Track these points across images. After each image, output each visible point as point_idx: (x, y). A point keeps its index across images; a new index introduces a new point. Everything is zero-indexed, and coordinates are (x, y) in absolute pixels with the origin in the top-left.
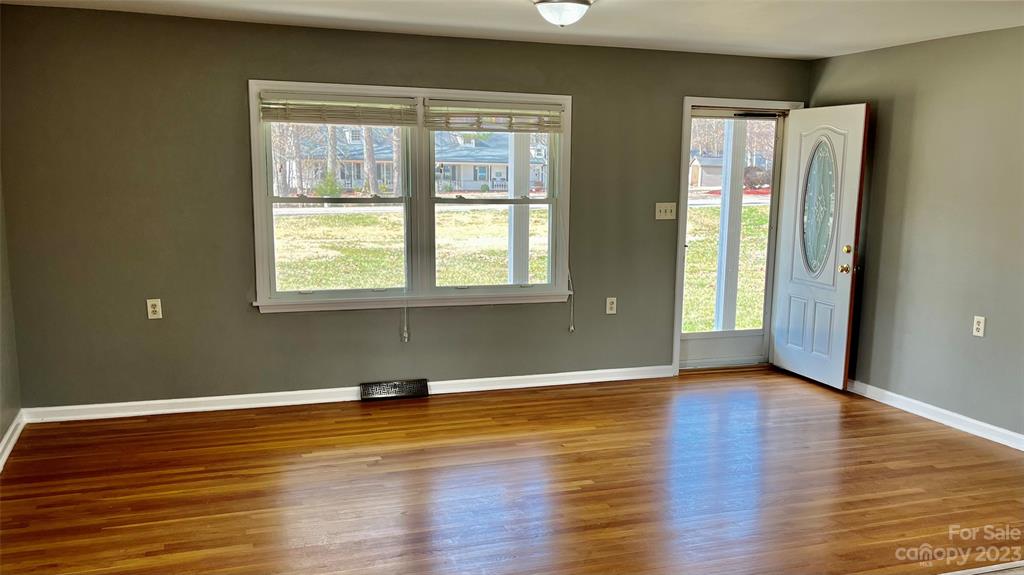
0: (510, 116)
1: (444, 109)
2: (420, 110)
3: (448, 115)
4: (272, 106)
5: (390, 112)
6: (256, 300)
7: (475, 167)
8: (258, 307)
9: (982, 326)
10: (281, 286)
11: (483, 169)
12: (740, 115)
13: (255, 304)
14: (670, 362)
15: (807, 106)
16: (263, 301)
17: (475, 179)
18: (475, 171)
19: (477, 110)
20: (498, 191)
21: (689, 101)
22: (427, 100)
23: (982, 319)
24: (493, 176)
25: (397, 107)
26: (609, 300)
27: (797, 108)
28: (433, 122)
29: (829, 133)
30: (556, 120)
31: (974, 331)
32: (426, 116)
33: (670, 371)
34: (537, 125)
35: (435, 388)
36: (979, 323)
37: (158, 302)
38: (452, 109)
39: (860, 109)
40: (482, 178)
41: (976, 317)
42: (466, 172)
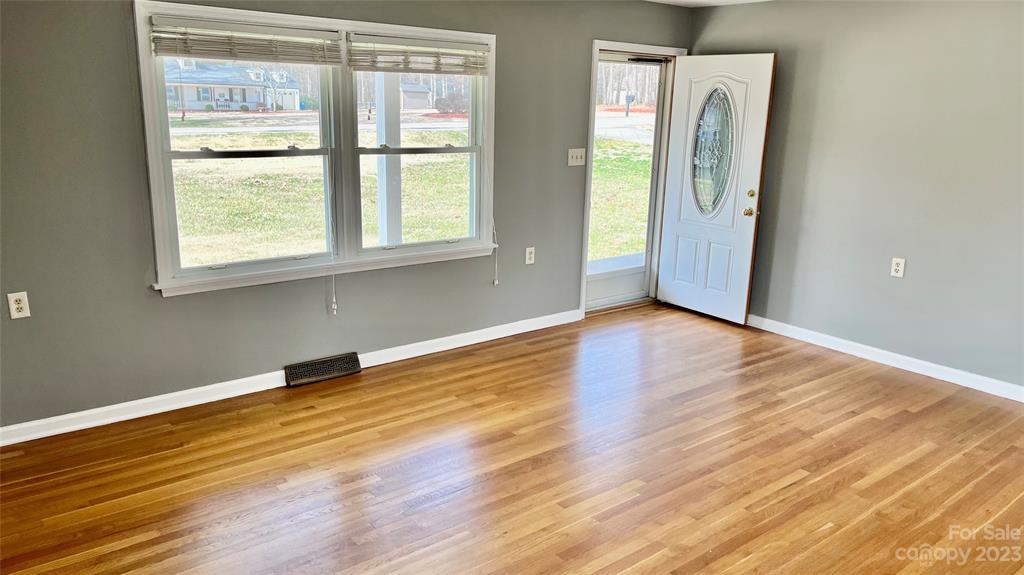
0: (437, 55)
1: (370, 46)
2: (343, 45)
3: (373, 53)
4: (163, 35)
5: (310, 47)
6: (157, 282)
7: (198, 88)
8: (160, 291)
9: (901, 268)
10: (187, 261)
11: (206, 90)
12: (632, 60)
13: (157, 287)
14: (578, 306)
15: (689, 54)
16: (166, 283)
17: (199, 99)
18: (198, 92)
19: (404, 48)
20: (222, 111)
21: (598, 44)
22: (352, 34)
23: (902, 262)
24: (217, 97)
25: (318, 41)
26: (528, 250)
27: (681, 54)
28: (356, 61)
29: (725, 80)
30: (480, 61)
31: (893, 270)
32: (349, 52)
33: (577, 315)
34: (465, 66)
35: (366, 360)
36: (898, 265)
37: (23, 295)
38: (379, 46)
39: (768, 59)
40: (206, 99)
41: (894, 259)
42: (189, 94)
